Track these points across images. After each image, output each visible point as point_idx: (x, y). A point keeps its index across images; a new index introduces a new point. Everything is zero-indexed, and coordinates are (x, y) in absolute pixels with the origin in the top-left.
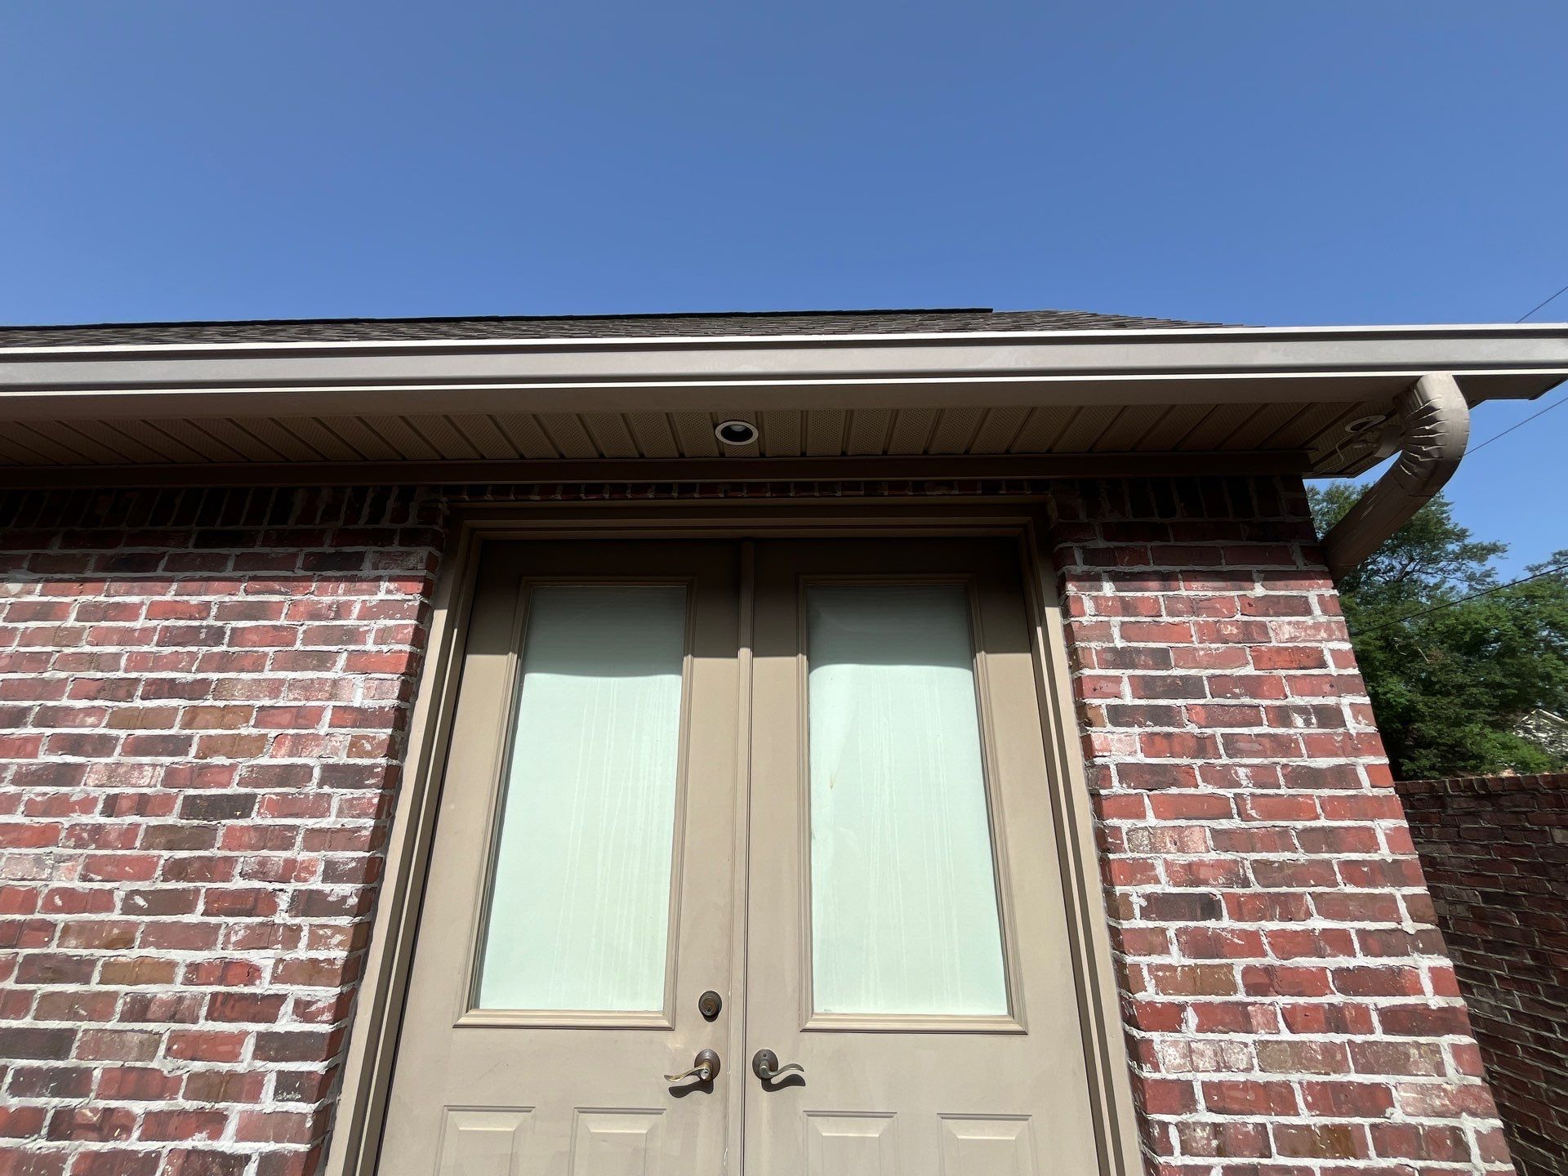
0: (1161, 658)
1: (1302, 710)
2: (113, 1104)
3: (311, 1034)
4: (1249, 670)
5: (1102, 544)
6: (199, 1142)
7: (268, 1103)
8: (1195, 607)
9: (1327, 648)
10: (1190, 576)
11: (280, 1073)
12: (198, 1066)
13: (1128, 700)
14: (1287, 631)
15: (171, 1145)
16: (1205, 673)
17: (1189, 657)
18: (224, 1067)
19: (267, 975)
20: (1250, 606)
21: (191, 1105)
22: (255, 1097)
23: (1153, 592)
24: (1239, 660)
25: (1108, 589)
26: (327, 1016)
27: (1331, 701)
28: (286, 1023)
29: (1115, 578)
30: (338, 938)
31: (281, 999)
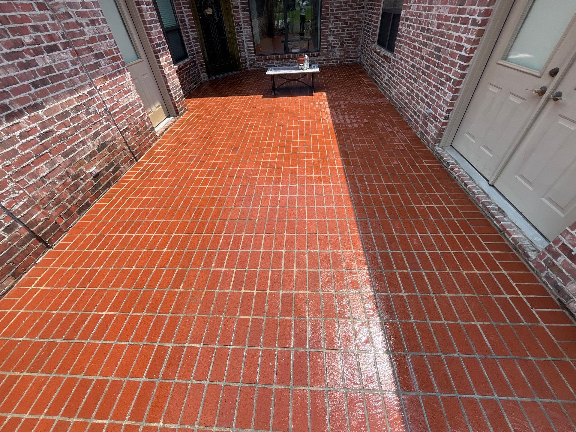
2: (443, 64)
3: (465, 56)
6: (448, 74)
7: (457, 70)
11: (460, 64)
12: (452, 59)
15: (446, 73)
18: (454, 60)
19: (463, 41)
21: (449, 67)
22: (455, 68)
26: (468, 53)
28: (463, 53)
30: (475, 33)
31: (463, 46)
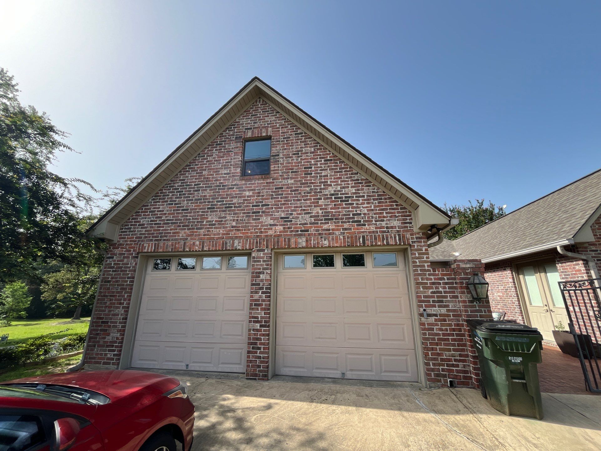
0: (566, 272)
1: (580, 276)
4: (574, 272)
5: (558, 259)
8: (568, 266)
9: (582, 269)
10: (568, 262)
13: (563, 277)
14: (578, 268)
16: (570, 273)
17: (569, 272)
20: (574, 265)
23: (564, 265)
24: (573, 271)
25: (560, 265)
27: (583, 275)
29: (561, 263)
